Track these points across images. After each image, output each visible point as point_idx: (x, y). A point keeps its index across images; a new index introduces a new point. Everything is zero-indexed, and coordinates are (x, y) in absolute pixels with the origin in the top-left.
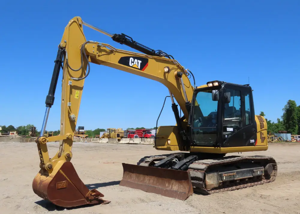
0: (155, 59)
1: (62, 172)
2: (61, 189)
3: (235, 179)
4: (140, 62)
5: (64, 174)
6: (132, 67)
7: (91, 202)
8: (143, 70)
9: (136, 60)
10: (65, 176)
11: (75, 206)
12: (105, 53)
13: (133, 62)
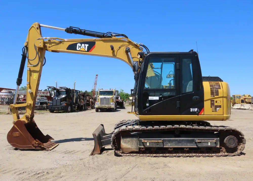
0: (102, 40)
1: (16, 127)
2: (15, 137)
3: (165, 146)
4: (87, 45)
5: (17, 128)
6: (79, 51)
7: (36, 148)
8: (90, 52)
9: (83, 45)
10: (18, 129)
11: (25, 149)
12: (54, 44)
13: (80, 47)
